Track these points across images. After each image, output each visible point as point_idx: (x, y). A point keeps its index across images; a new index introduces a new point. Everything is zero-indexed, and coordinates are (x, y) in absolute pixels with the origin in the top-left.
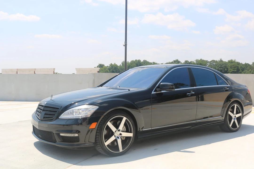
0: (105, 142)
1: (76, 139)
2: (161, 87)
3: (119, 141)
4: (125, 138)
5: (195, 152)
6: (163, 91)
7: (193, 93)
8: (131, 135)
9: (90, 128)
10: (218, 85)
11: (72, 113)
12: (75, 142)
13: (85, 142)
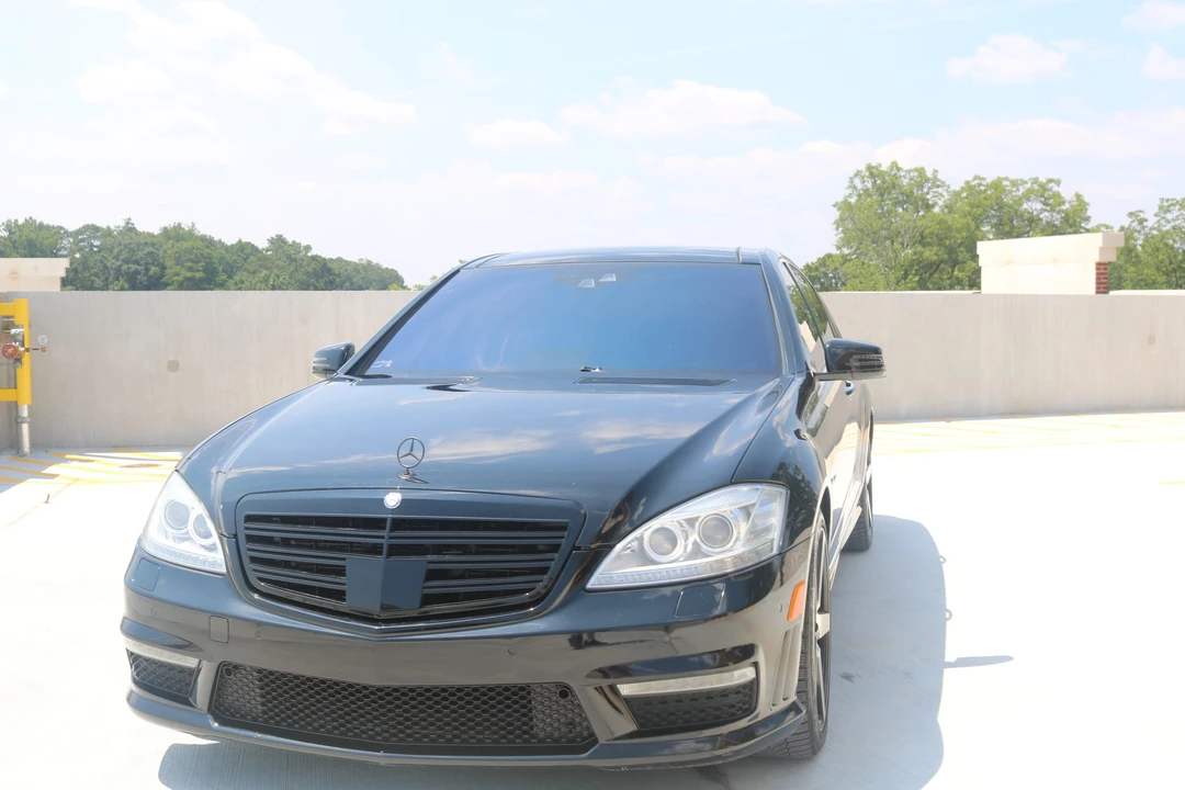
9: (789, 619)
13: (772, 705)
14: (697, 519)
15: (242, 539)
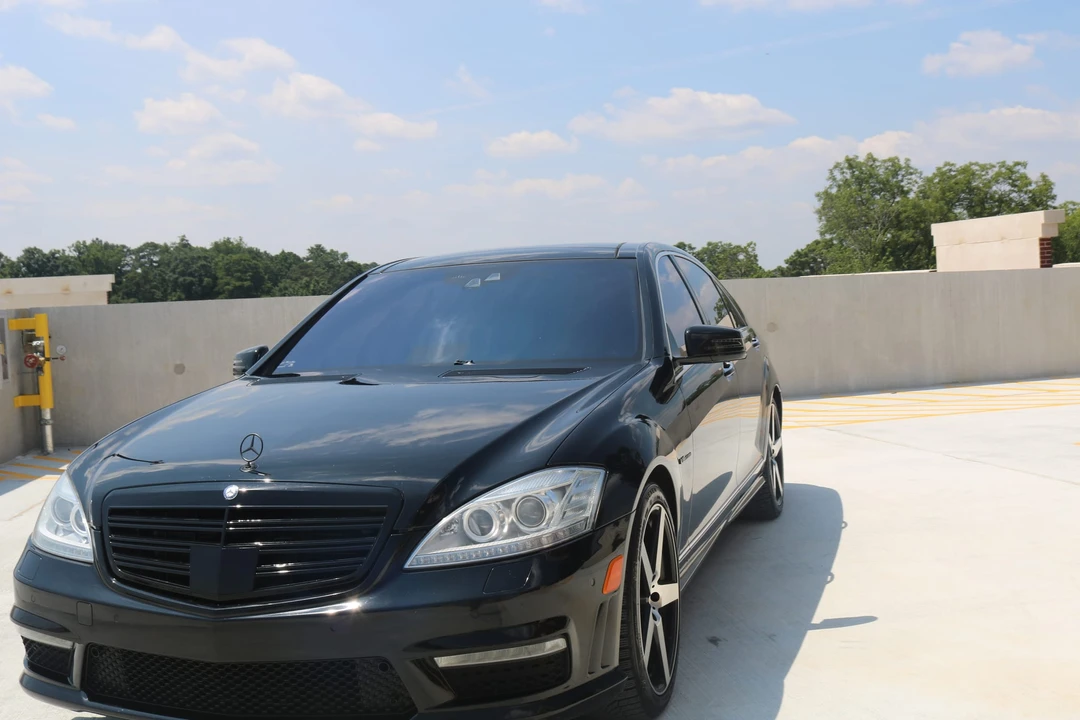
0: (644, 650)
9: (605, 592)
13: (589, 673)
14: (513, 500)
15: (106, 530)
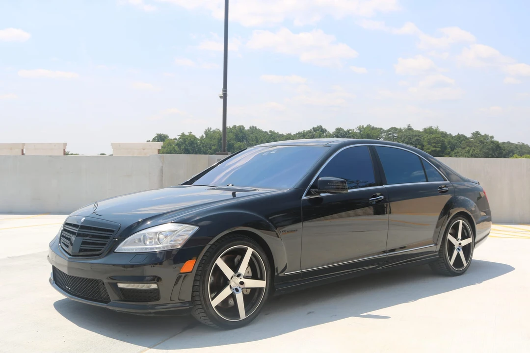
0: (213, 299)
1: (153, 295)
2: (319, 186)
3: (240, 297)
4: (249, 290)
5: (389, 317)
6: (322, 195)
7: (382, 198)
8: (261, 284)
9: (181, 272)
10: (427, 181)
11: (143, 241)
12: (150, 301)
13: (171, 300)
